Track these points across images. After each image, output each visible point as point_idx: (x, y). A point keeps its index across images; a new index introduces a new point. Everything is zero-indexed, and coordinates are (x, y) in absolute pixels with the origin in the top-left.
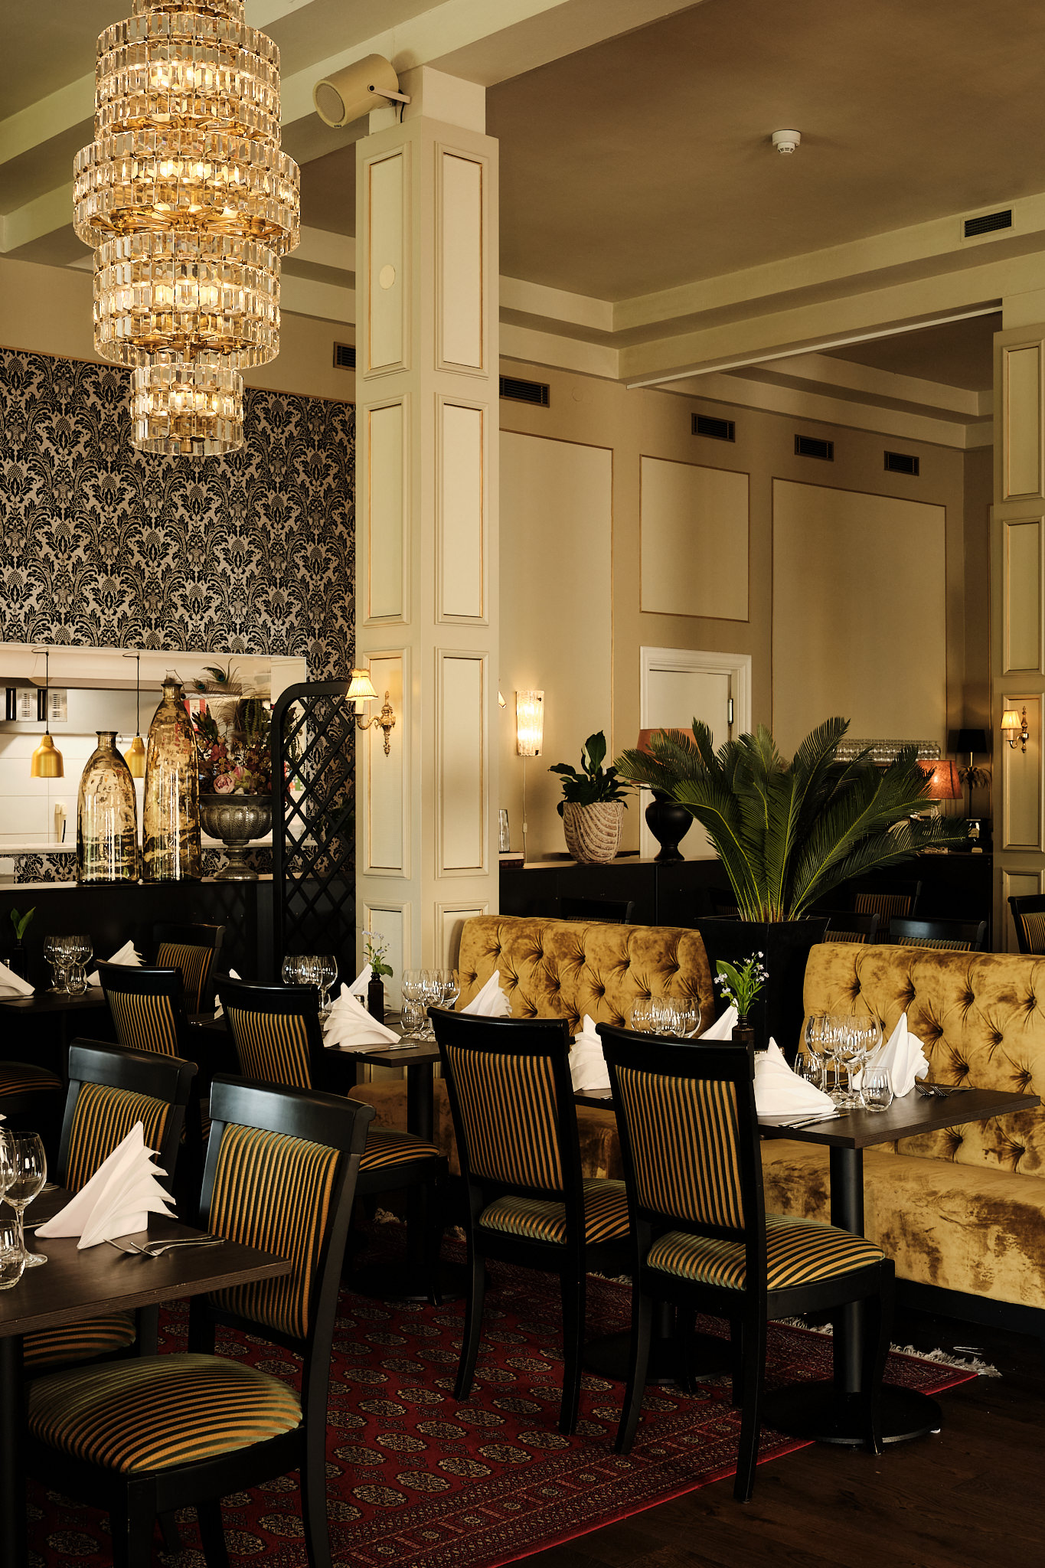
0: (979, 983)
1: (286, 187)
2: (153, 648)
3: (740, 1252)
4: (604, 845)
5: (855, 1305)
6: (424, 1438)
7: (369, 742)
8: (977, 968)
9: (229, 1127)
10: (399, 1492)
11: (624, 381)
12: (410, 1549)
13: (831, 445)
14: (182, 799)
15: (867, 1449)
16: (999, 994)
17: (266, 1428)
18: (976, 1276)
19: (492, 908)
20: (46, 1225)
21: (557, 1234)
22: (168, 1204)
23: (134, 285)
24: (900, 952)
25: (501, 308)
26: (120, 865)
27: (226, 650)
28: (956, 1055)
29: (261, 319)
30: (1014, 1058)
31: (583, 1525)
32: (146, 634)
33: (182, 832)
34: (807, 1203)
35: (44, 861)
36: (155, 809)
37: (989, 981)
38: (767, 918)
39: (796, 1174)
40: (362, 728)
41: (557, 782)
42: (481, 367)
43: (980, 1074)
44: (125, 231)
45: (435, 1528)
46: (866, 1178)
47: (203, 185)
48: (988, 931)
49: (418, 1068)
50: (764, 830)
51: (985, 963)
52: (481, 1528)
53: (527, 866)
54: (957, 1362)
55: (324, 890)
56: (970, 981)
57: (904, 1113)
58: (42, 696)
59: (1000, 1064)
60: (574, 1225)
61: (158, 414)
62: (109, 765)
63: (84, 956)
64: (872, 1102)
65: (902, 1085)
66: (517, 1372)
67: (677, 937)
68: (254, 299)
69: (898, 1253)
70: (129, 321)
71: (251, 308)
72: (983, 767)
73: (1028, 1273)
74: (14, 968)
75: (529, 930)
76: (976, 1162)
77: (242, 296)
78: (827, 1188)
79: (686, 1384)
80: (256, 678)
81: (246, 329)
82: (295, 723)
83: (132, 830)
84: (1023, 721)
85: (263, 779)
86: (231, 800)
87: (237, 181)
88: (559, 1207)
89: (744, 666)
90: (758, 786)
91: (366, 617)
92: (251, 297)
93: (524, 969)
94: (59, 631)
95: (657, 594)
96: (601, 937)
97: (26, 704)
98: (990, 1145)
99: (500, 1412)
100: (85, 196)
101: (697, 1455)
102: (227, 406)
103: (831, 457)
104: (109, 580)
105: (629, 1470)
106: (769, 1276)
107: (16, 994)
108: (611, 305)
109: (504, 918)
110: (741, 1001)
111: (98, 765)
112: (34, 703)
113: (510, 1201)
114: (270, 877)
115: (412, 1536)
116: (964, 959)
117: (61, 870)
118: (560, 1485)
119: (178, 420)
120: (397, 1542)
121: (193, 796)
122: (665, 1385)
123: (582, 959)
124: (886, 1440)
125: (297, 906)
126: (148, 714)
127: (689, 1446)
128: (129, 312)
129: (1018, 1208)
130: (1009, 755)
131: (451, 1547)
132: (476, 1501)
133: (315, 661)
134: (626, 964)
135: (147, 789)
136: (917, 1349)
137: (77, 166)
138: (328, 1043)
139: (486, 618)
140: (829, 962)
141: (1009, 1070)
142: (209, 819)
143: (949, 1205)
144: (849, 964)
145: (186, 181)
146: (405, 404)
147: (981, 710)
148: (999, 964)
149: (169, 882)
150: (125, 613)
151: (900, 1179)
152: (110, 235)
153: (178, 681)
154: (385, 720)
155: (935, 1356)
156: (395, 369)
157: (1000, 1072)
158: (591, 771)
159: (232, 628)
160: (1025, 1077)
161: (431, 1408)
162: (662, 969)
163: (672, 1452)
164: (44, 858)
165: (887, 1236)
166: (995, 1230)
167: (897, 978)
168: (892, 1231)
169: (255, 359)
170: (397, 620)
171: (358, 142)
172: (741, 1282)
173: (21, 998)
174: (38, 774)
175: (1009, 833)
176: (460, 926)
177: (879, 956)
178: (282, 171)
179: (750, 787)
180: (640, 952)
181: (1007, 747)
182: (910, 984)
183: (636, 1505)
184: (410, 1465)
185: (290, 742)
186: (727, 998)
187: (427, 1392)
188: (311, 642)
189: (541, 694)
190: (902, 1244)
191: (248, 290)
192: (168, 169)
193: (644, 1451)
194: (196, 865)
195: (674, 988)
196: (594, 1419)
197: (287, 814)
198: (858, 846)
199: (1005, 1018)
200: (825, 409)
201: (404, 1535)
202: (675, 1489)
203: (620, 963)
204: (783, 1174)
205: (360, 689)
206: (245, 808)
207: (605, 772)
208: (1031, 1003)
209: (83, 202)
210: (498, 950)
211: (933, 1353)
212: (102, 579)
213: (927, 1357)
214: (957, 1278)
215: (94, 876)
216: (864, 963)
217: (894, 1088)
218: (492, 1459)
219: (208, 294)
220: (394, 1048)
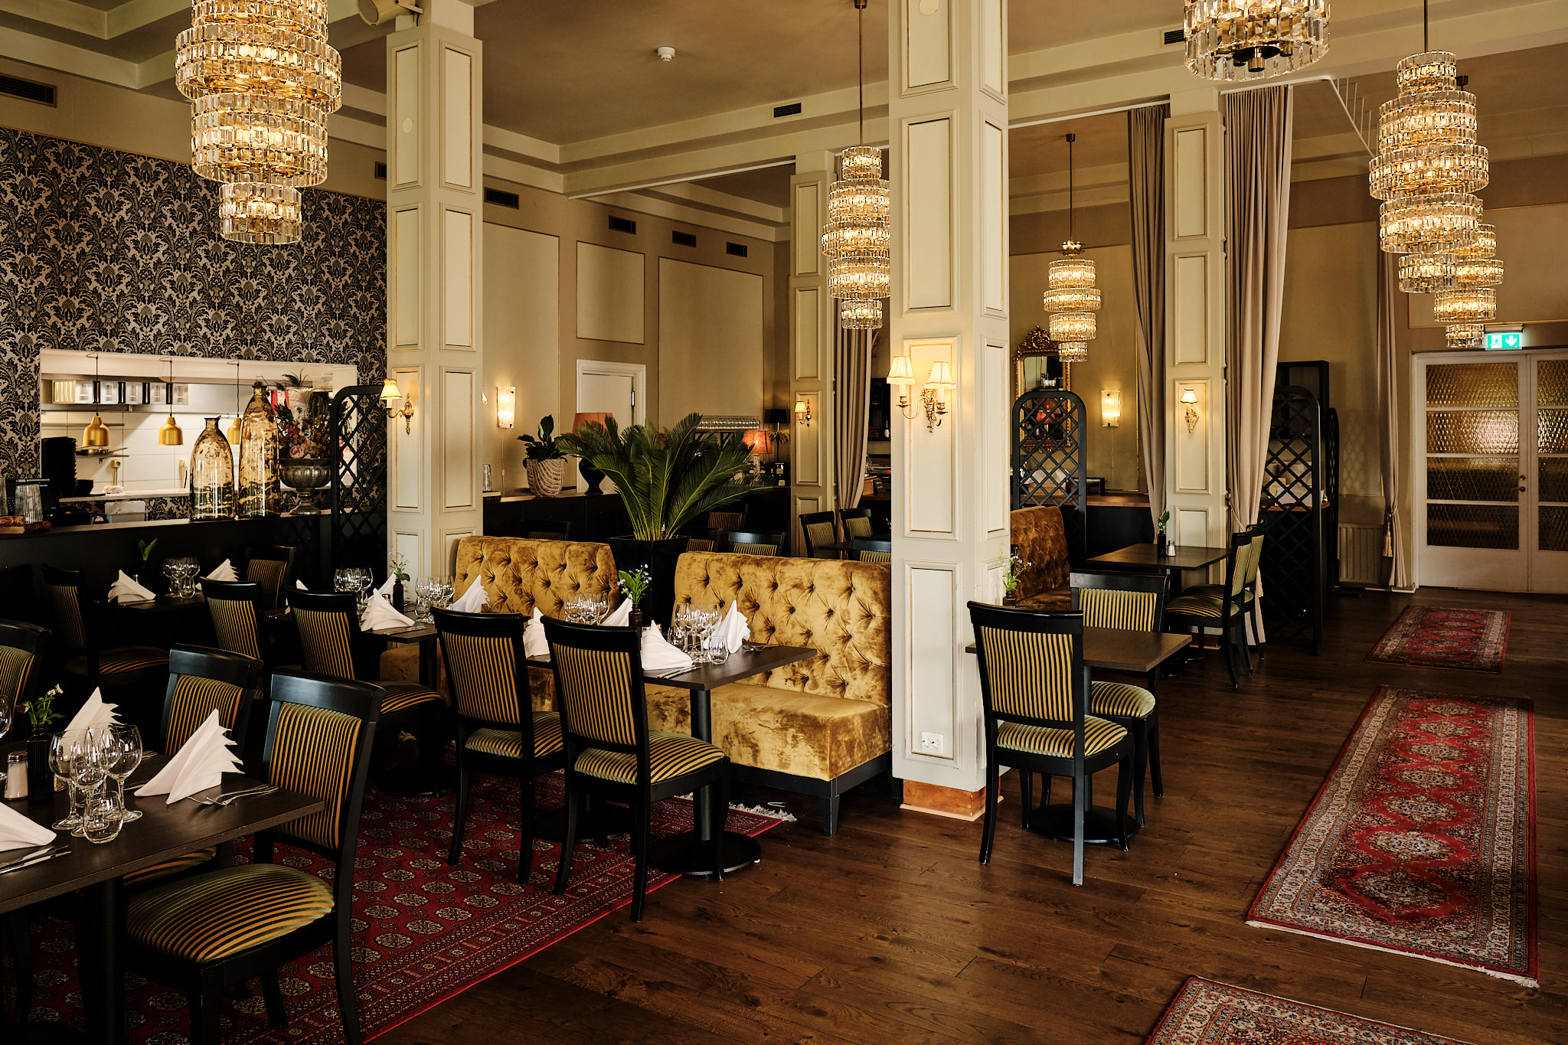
0: (781, 577)
1: (331, 69)
2: (249, 358)
3: (633, 759)
4: (552, 486)
5: (707, 787)
6: (427, 894)
7: (396, 426)
8: (779, 568)
9: (285, 704)
10: (407, 936)
11: (567, 194)
12: (414, 978)
13: (694, 237)
14: (267, 462)
15: (714, 878)
16: (792, 583)
17: (307, 916)
18: (781, 760)
19: (478, 530)
20: (145, 787)
21: (516, 753)
22: (236, 765)
23: (221, 128)
24: (733, 558)
25: (484, 145)
26: (221, 507)
27: (301, 360)
28: (767, 621)
29: (313, 156)
30: (802, 622)
31: (532, 948)
32: (243, 349)
33: (267, 484)
34: (677, 718)
35: (168, 502)
36: (247, 468)
37: (787, 575)
38: (652, 538)
39: (670, 700)
40: (391, 417)
41: (523, 447)
42: (471, 187)
43: (782, 633)
44: (216, 90)
45: (431, 960)
46: (712, 702)
47: (271, 64)
48: (787, 539)
49: (426, 644)
50: (649, 484)
51: (784, 564)
52: (463, 957)
53: (503, 500)
54: (770, 813)
55: (366, 520)
56: (775, 575)
57: (736, 664)
58: (169, 387)
59: (793, 626)
60: (527, 746)
61: (240, 216)
62: (214, 440)
63: (194, 571)
64: (716, 657)
65: (734, 645)
66: (491, 841)
67: (596, 549)
68: (308, 142)
69: (733, 747)
70: (218, 152)
71: (306, 148)
72: (786, 431)
73: (812, 757)
74: (141, 583)
75: (502, 546)
76: (780, 687)
77: (299, 140)
78: (689, 709)
79: (602, 842)
80: (323, 378)
81: (303, 161)
82: (346, 412)
83: (230, 483)
84: (808, 408)
85: (324, 448)
86: (302, 462)
87: (295, 62)
88: (517, 734)
89: (641, 372)
90: (645, 457)
91: (394, 345)
92: (306, 141)
93: (498, 571)
94: (180, 347)
95: (586, 327)
96: (548, 550)
97: (158, 392)
98: (788, 676)
99: (479, 871)
100: (184, 65)
101: (608, 891)
102: (291, 212)
103: (694, 245)
104: (216, 313)
105: (563, 906)
106: (652, 774)
107: (141, 599)
108: (558, 147)
109: (486, 537)
110: (634, 595)
111: (205, 440)
112: (164, 392)
113: (485, 731)
114: (328, 512)
115: (416, 968)
116: (772, 562)
117: (181, 507)
118: (517, 920)
119: (253, 222)
120: (405, 974)
121: (275, 459)
122: (587, 843)
123: (536, 564)
124: (726, 870)
125: (347, 531)
126: (245, 401)
127: (603, 885)
128: (217, 146)
129: (805, 717)
130: (800, 428)
131: (442, 974)
132: (461, 937)
133: (363, 368)
134: (564, 566)
135: (241, 457)
136: (746, 806)
137: (178, 44)
138: (364, 628)
139: (474, 347)
140: (690, 565)
141: (799, 630)
142: (286, 475)
143: (764, 717)
144: (702, 566)
145: (258, 60)
146: (420, 209)
147: (784, 398)
148: (793, 565)
149: (257, 518)
150: (228, 336)
151: (734, 701)
152: (205, 91)
153: (265, 384)
154: (406, 412)
155: (757, 810)
156: (412, 186)
157: (793, 631)
158: (544, 440)
159: (305, 346)
160: (809, 634)
161: (432, 872)
162: (587, 570)
163: (591, 890)
164: (168, 500)
165: (727, 737)
166: (792, 731)
167: (732, 574)
168: (730, 734)
169: (310, 181)
170: (414, 347)
171: (388, 36)
172: (634, 778)
173: (145, 601)
174: (164, 443)
175: (800, 475)
176: (457, 543)
177: (720, 560)
178: (328, 57)
179: (641, 459)
180: (573, 559)
181: (798, 423)
182: (739, 577)
183: (567, 930)
184: (416, 915)
185: (343, 424)
186: (625, 594)
187: (430, 861)
188: (360, 356)
189: (513, 389)
190: (736, 742)
191: (304, 136)
192: (245, 51)
193: (573, 891)
194: (275, 506)
195: (594, 581)
196: (542, 871)
197: (341, 471)
198: (706, 493)
199: (796, 598)
200: (691, 216)
201: (410, 969)
202: (593, 916)
203: (561, 566)
204: (663, 700)
205: (390, 392)
206: (312, 467)
207: (553, 440)
208: (812, 588)
209: (183, 68)
210: (482, 558)
211: (755, 808)
212: (211, 313)
213: (752, 811)
214: (769, 762)
215: (203, 515)
216: (712, 565)
217: (729, 647)
218: (472, 906)
219: (275, 137)
220: (410, 629)
